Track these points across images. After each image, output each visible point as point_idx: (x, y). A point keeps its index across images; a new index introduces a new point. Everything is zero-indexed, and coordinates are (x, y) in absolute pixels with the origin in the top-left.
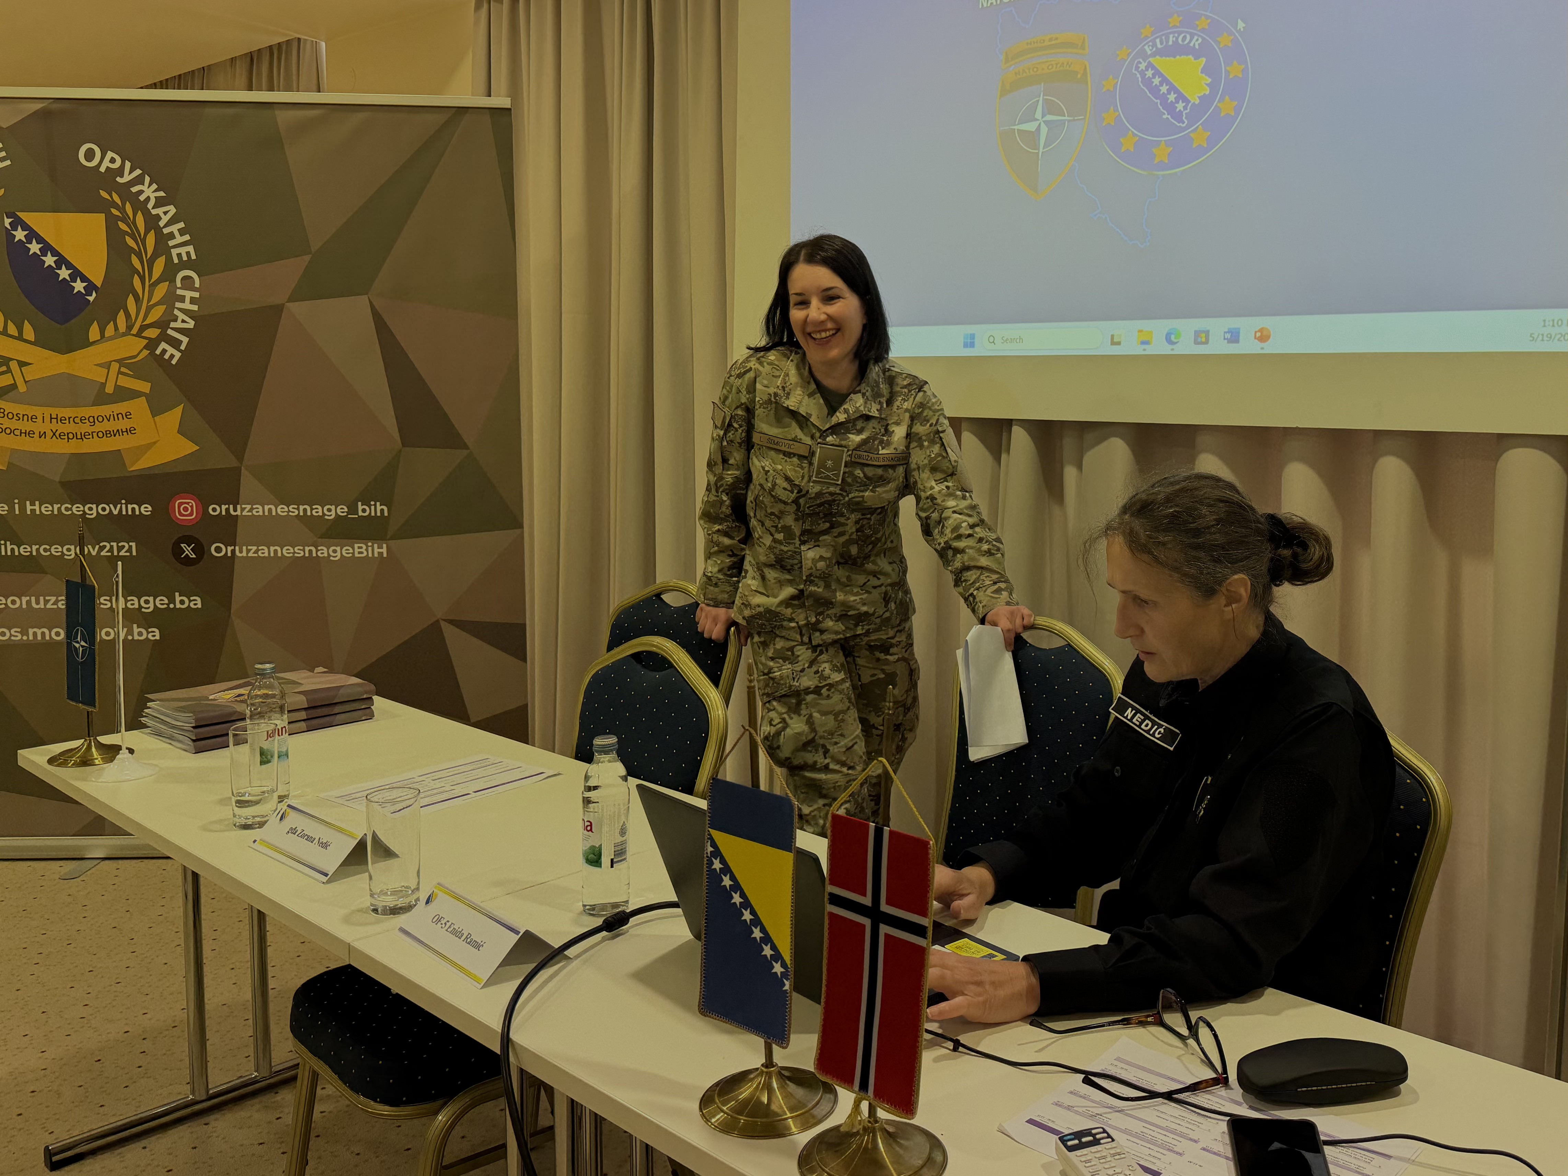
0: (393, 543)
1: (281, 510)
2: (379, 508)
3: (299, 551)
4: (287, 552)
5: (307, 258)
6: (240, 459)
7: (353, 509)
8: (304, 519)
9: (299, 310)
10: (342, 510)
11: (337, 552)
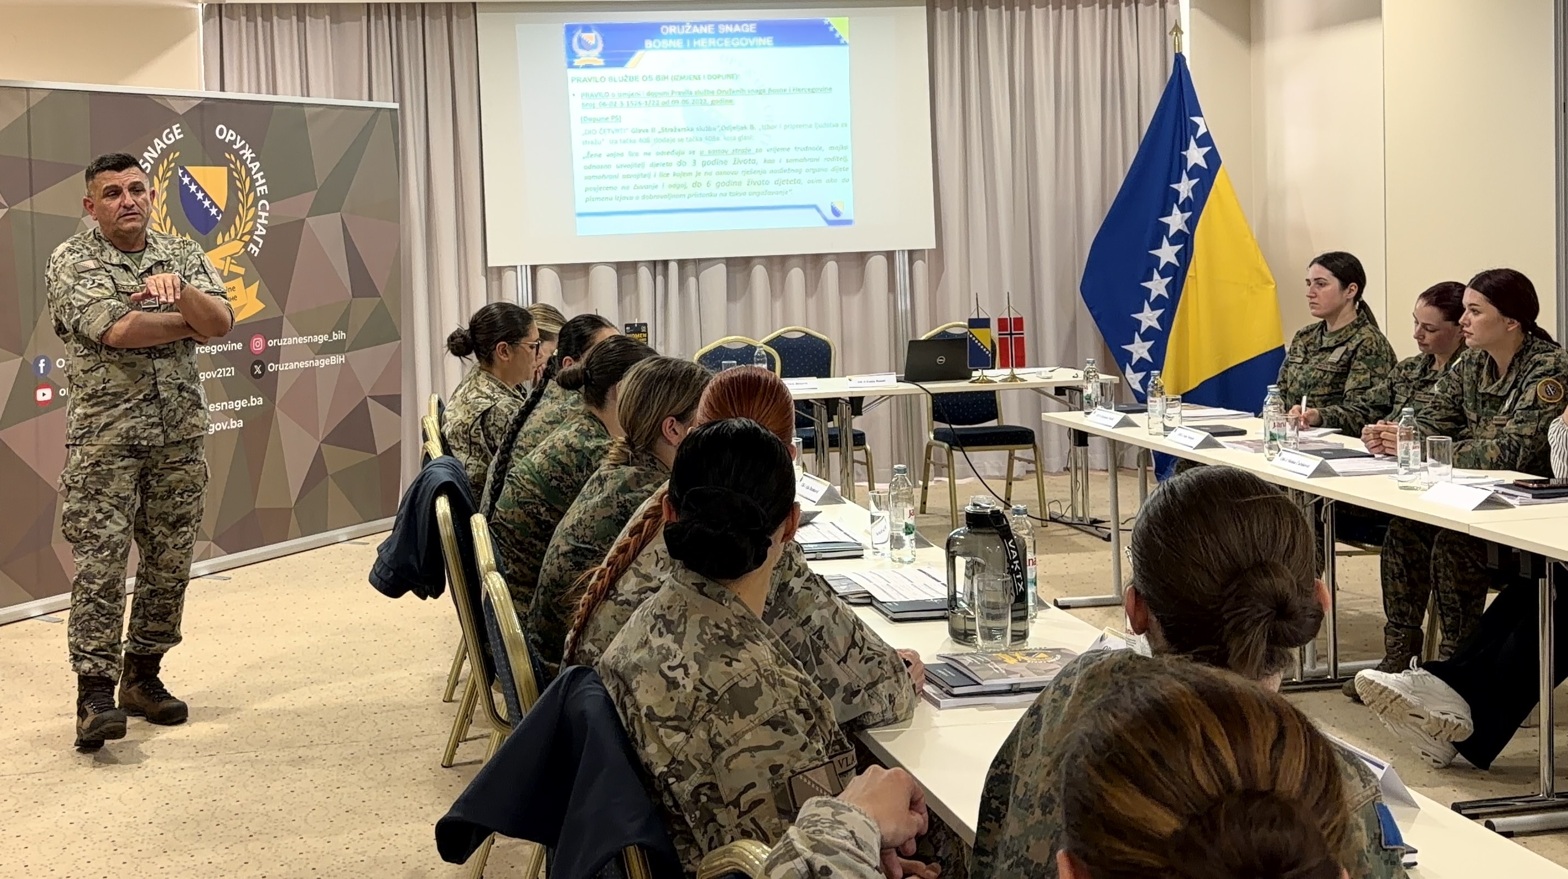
0: (348, 354)
1: (300, 340)
2: (341, 335)
3: (307, 364)
4: (301, 365)
5: (316, 192)
6: (283, 311)
7: (331, 337)
8: (310, 344)
9: (310, 221)
10: (325, 338)
11: (322, 363)
